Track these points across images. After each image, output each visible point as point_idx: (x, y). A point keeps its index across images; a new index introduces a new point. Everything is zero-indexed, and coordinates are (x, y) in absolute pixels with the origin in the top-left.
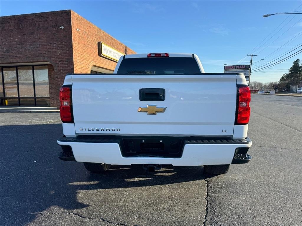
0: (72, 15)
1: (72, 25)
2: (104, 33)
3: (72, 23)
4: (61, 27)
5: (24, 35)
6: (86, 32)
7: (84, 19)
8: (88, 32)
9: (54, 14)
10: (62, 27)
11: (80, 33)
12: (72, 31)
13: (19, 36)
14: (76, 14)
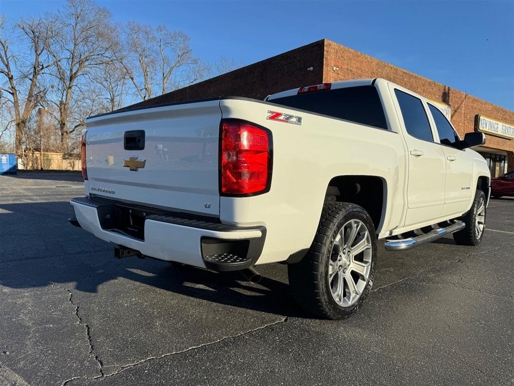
0: (327, 46)
1: (325, 62)
2: (391, 68)
3: (324, 59)
4: (309, 69)
5: (267, 87)
6: (351, 71)
7: (350, 50)
8: (355, 71)
9: (303, 50)
10: (312, 68)
11: (338, 74)
12: (324, 72)
13: (262, 90)
14: (334, 44)
